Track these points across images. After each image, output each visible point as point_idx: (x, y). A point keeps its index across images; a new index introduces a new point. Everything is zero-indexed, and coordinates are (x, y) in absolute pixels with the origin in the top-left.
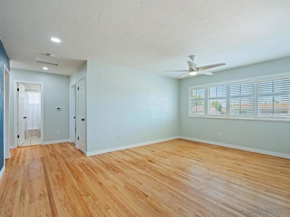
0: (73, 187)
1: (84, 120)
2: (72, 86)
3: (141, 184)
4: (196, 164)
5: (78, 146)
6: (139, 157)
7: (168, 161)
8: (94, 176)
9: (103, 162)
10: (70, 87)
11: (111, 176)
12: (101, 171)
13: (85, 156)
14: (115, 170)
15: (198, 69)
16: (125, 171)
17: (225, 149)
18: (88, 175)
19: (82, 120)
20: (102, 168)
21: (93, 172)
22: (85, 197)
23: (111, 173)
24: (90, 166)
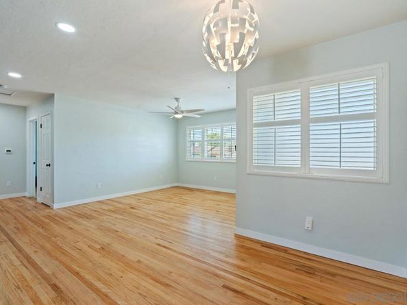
0: (39, 233)
1: (49, 165)
2: (30, 121)
3: (115, 225)
4: (179, 207)
5: (40, 200)
6: (120, 206)
7: (151, 207)
8: (63, 223)
9: (74, 212)
10: (28, 123)
11: (84, 222)
12: (71, 219)
13: (52, 209)
14: (88, 217)
15: (182, 112)
16: (101, 217)
17: (217, 193)
18: (56, 224)
19: (47, 165)
20: (74, 217)
21: (63, 221)
22: (53, 238)
23: (85, 221)
24: (58, 216)
